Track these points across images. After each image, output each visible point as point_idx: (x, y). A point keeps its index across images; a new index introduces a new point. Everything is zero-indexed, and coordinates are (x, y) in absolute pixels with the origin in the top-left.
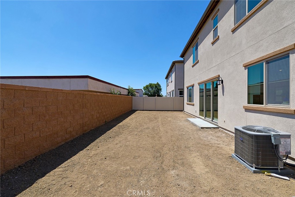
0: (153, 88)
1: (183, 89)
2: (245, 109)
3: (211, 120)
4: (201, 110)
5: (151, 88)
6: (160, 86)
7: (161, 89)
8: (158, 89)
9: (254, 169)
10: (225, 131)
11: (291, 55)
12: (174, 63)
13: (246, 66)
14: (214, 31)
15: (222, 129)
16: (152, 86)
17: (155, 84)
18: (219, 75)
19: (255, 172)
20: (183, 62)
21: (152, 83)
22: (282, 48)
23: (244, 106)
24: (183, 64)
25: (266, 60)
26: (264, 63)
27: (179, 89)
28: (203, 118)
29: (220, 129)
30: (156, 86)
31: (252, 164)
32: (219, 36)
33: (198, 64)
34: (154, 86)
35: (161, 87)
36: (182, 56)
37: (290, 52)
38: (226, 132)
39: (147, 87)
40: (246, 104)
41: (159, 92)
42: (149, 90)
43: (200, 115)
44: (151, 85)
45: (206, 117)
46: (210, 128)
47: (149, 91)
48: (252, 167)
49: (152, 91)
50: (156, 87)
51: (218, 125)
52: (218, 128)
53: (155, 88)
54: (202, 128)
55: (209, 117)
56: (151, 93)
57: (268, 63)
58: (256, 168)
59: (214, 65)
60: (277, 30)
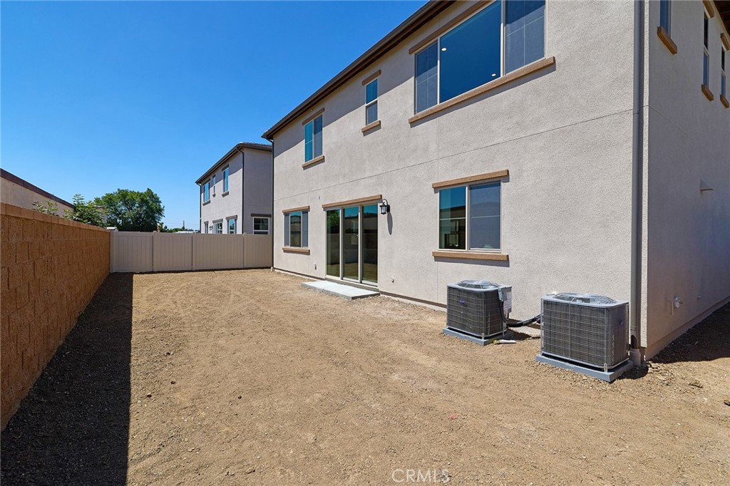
0: (133, 205)
1: (270, 216)
2: (435, 257)
3: (359, 281)
4: (332, 262)
5: (125, 203)
6: (157, 200)
7: (160, 211)
8: (149, 207)
9: (483, 340)
10: (394, 298)
11: (502, 184)
12: (240, 148)
13: (437, 188)
14: (367, 107)
15: (386, 296)
16: (128, 198)
17: (139, 194)
18: (381, 196)
19: (485, 344)
20: (271, 152)
21: (131, 189)
22: (491, 171)
23: (433, 253)
24: (269, 155)
25: (470, 184)
26: (467, 188)
27: (252, 215)
28: (339, 279)
29: (381, 295)
30: (142, 200)
31: (480, 333)
32: (380, 121)
33: (321, 165)
34: (138, 200)
35: (160, 202)
36: (269, 136)
37: (502, 179)
38: (397, 299)
39: (110, 199)
40: (437, 249)
41: (154, 218)
42: (116, 210)
43: (328, 274)
44: (123, 195)
45: (344, 276)
46: (367, 296)
47: (118, 214)
48: (481, 338)
49: (129, 215)
50: (144, 202)
51: (377, 290)
52: (379, 295)
53: (141, 206)
54: (353, 298)
55: (354, 275)
56: (124, 220)
57: (471, 188)
58: (485, 338)
59: (368, 174)
60: (485, 145)
